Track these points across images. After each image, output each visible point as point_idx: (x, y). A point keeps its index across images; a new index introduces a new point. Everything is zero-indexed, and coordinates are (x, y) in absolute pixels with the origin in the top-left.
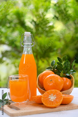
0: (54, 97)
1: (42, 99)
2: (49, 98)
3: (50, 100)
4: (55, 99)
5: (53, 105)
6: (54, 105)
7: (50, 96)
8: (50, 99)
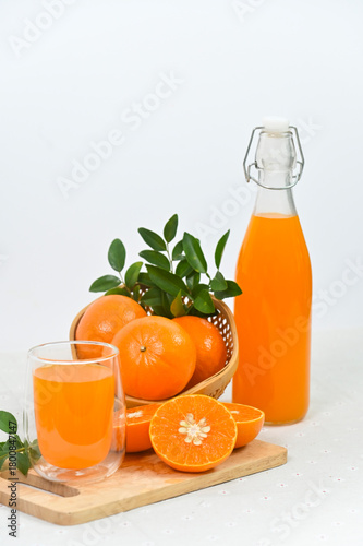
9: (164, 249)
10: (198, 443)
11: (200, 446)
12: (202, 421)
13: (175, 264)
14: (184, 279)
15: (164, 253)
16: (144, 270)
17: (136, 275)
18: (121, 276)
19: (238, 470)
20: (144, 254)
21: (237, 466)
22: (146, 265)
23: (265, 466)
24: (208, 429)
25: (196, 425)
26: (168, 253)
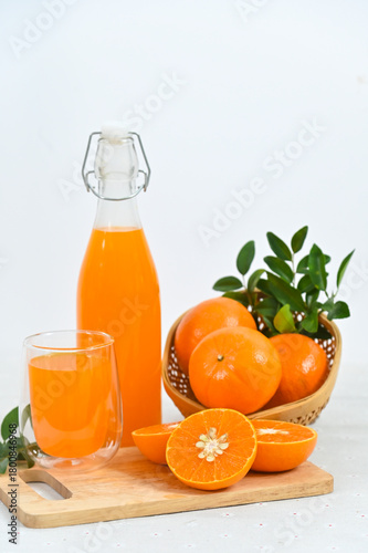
0: (220, 442)
1: (168, 449)
2: (199, 445)
3: (201, 456)
4: (221, 452)
5: (213, 479)
6: (215, 482)
7: (203, 437)
8: (200, 450)
9: (290, 258)
10: (210, 459)
11: (213, 462)
12: (223, 437)
13: (298, 277)
14: (304, 295)
15: (288, 263)
16: (264, 276)
17: (256, 281)
18: (245, 280)
19: (260, 493)
20: (268, 260)
21: (259, 489)
22: (268, 273)
23: (299, 493)
24: (225, 446)
25: (215, 441)
26: (293, 264)
